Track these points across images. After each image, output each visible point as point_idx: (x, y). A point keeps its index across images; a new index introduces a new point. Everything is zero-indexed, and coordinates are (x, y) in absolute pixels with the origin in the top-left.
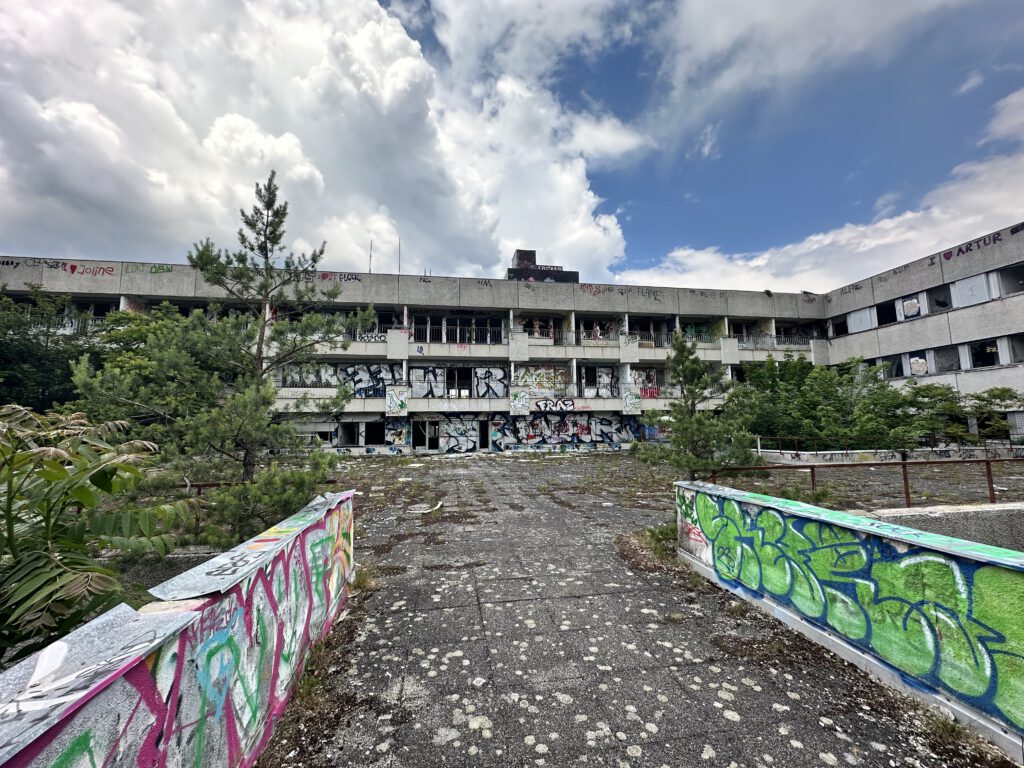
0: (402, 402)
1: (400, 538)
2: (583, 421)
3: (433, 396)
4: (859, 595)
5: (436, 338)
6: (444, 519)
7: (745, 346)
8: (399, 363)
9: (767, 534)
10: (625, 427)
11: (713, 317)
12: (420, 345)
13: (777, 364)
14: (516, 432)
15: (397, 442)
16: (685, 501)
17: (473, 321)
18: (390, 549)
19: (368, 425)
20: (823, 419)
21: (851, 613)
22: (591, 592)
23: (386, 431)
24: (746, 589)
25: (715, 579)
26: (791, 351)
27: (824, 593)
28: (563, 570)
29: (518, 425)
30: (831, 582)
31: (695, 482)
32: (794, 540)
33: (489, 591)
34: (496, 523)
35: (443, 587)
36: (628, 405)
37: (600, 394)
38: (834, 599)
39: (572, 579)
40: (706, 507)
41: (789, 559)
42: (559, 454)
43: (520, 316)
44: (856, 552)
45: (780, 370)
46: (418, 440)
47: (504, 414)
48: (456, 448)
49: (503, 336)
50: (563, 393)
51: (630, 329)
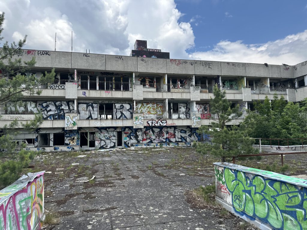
0: (74, 122)
1: (71, 196)
2: (171, 131)
3: (92, 119)
4: (298, 217)
5: (93, 87)
6: (96, 185)
7: (254, 92)
8: (72, 101)
9: (257, 188)
10: (193, 134)
11: (239, 77)
12: (84, 91)
13: (270, 101)
14: (136, 137)
15: (72, 143)
16: (219, 172)
17: (114, 79)
18: (65, 202)
19: (55, 135)
20: (292, 129)
21: (294, 225)
22: (171, 220)
23: (65, 138)
24: (247, 216)
25: (233, 211)
26: (277, 95)
27: (282, 216)
28: (157, 210)
29: (138, 134)
30: (286, 211)
31: (225, 163)
32: (269, 191)
33: (118, 222)
34: (124, 186)
35: (94, 221)
36: (194, 122)
37: (180, 117)
38: (287, 219)
39: (162, 214)
40: (229, 175)
41: (267, 200)
42: (159, 148)
43: (139, 76)
44: (297, 196)
45: (272, 105)
46: (83, 142)
47: (130, 128)
48: (104, 146)
49: (130, 87)
50: (161, 117)
51: (196, 83)
